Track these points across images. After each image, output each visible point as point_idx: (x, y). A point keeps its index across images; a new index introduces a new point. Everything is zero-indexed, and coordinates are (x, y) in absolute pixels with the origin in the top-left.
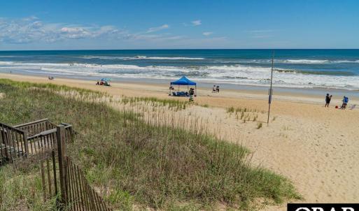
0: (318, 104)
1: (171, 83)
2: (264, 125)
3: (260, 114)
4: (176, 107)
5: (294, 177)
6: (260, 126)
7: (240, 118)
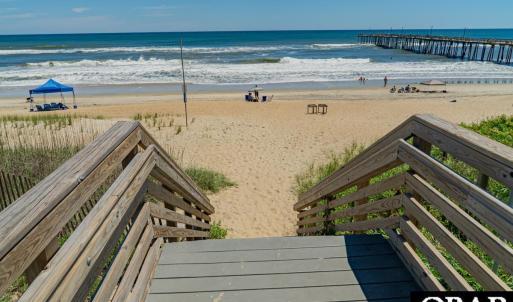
0: (237, 99)
1: (31, 92)
2: (183, 129)
3: (175, 118)
4: (57, 124)
5: (224, 170)
6: (179, 131)
7: (152, 125)
